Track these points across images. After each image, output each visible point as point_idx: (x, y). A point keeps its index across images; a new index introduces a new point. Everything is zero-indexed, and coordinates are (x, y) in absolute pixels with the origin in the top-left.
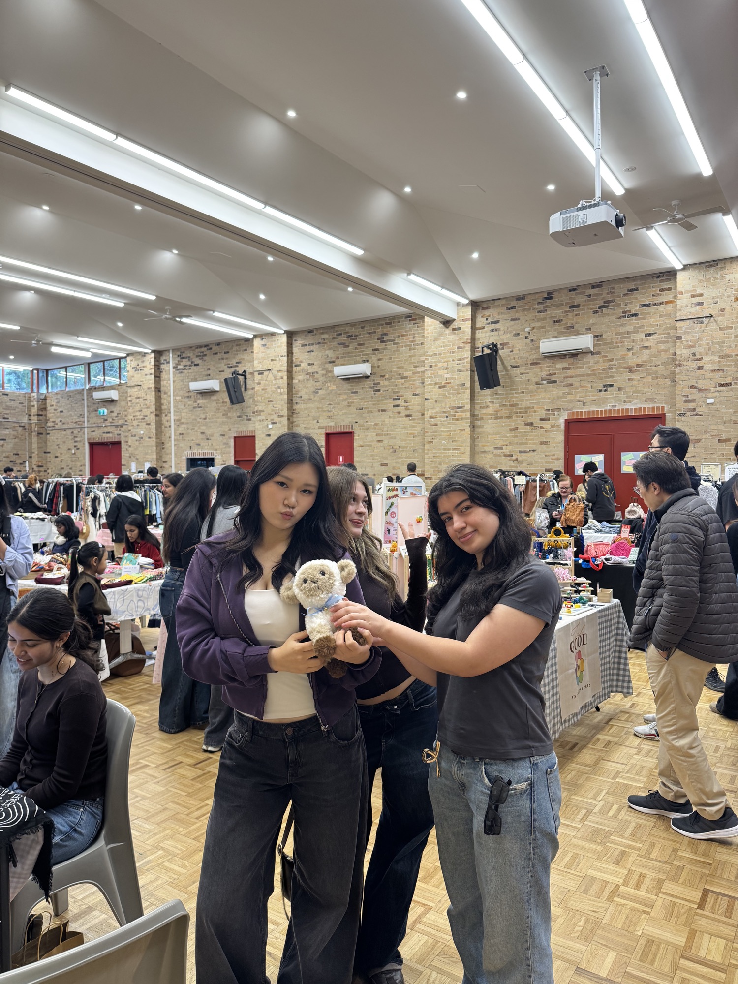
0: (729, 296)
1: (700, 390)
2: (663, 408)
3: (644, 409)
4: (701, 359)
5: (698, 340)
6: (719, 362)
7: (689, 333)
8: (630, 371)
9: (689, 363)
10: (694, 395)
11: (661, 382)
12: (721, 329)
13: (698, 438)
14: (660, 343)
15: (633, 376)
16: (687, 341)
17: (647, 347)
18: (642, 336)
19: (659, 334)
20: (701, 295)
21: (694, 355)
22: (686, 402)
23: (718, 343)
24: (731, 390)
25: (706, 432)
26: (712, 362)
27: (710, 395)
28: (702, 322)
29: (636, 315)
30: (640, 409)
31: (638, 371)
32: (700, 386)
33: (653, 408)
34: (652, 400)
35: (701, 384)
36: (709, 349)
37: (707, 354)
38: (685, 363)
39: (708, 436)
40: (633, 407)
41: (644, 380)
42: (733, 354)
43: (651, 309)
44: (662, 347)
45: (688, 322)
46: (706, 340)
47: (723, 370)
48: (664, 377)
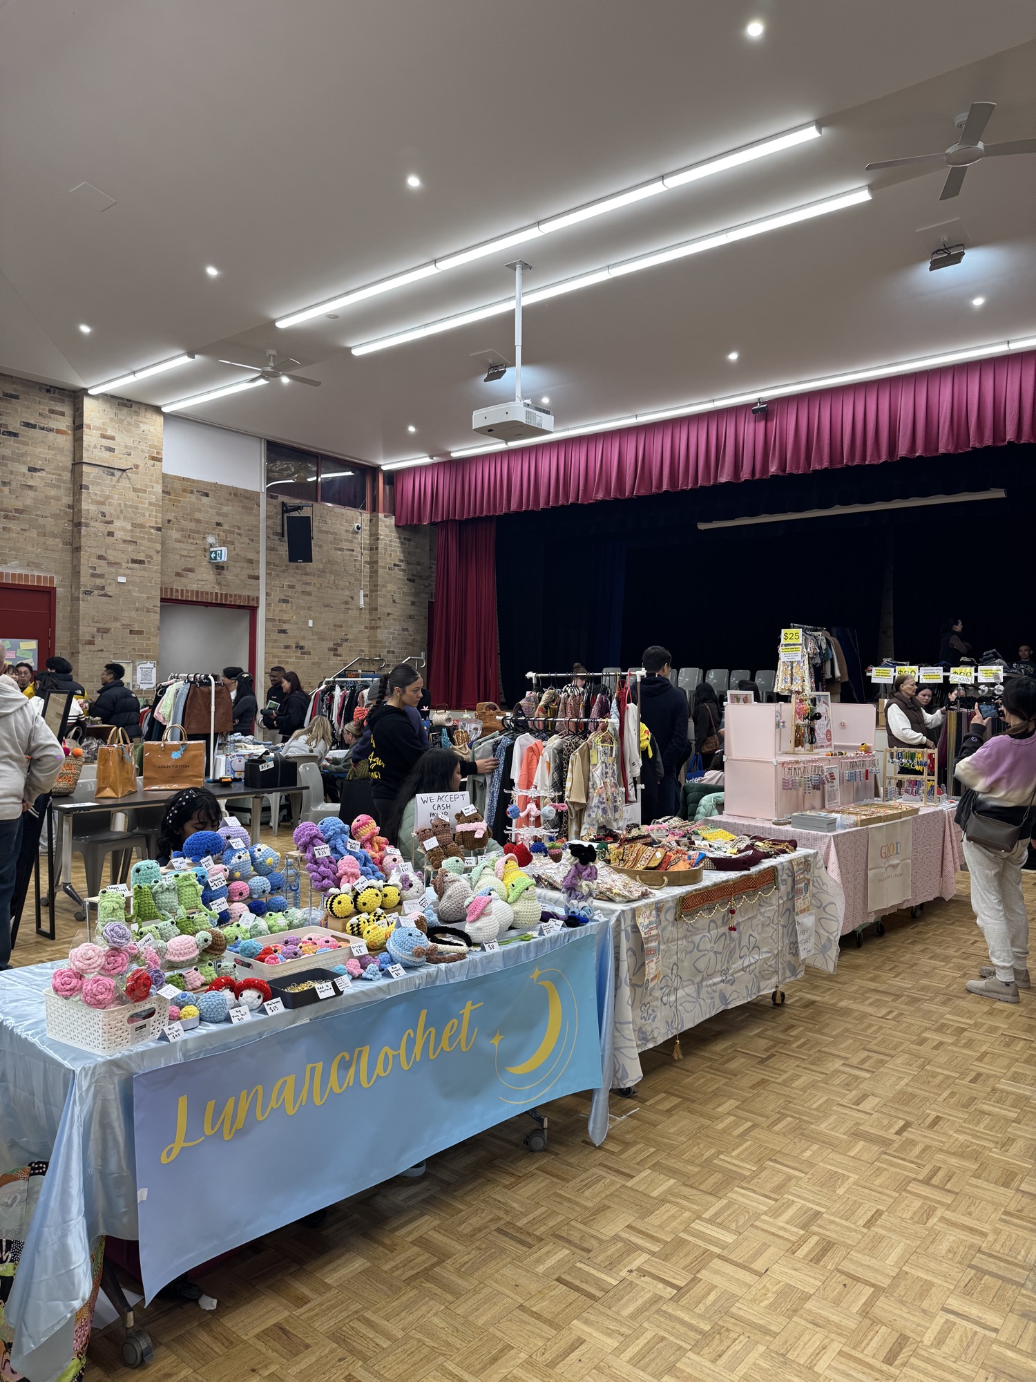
0: (143, 451)
1: (110, 564)
2: (52, 579)
3: (26, 576)
4: (111, 522)
5: (108, 497)
6: (132, 531)
7: (98, 484)
8: (6, 517)
9: (98, 524)
10: (102, 568)
11: (50, 541)
12: (135, 490)
13: (107, 626)
14: (47, 485)
15: (10, 524)
16: (96, 494)
17: (31, 487)
18: (24, 469)
19: (48, 473)
20: (113, 438)
21: (104, 515)
22: (93, 575)
23: (131, 506)
24: (145, 569)
25: (116, 620)
26: (124, 529)
27: (121, 571)
28: (113, 475)
29: (15, 435)
30: (20, 575)
31: (18, 519)
32: (111, 558)
33: (39, 577)
34: (37, 566)
35: (111, 554)
36: (121, 511)
37: (118, 518)
38: (92, 523)
39: (118, 624)
40: (10, 571)
41: (27, 534)
42: (147, 525)
43: (37, 433)
44: (53, 492)
45: (96, 470)
46: (118, 499)
47: (136, 542)
48: (54, 535)
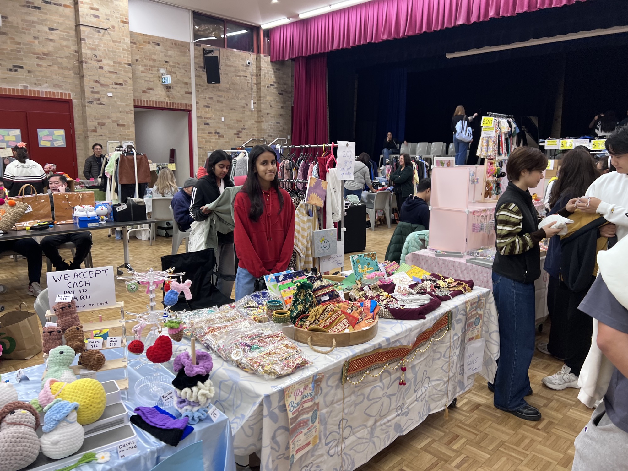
0: (116, 17)
1: (102, 85)
2: (69, 94)
3: (54, 93)
4: (101, 61)
5: (97, 46)
6: (114, 66)
7: (91, 38)
8: (38, 58)
9: (93, 62)
10: (98, 88)
11: (66, 72)
12: (113, 41)
13: (104, 121)
14: (61, 38)
15: (40, 62)
16: (90, 44)
17: (51, 40)
18: (46, 29)
19: (61, 31)
20: (97, 10)
21: (96, 56)
22: (92, 92)
23: (112, 51)
24: (123, 89)
25: (109, 118)
26: (109, 65)
27: (109, 90)
28: (99, 32)
29: (39, 8)
30: (50, 92)
31: (45, 59)
32: (102, 82)
33: (61, 93)
34: (60, 87)
35: (102, 80)
36: (106, 54)
37: (105, 58)
38: (89, 61)
39: (110, 121)
40: (44, 90)
41: (51, 68)
42: (123, 62)
43: (52, 7)
44: (65, 43)
45: (89, 29)
46: (104, 47)
47: (116, 73)
48: (68, 69)
